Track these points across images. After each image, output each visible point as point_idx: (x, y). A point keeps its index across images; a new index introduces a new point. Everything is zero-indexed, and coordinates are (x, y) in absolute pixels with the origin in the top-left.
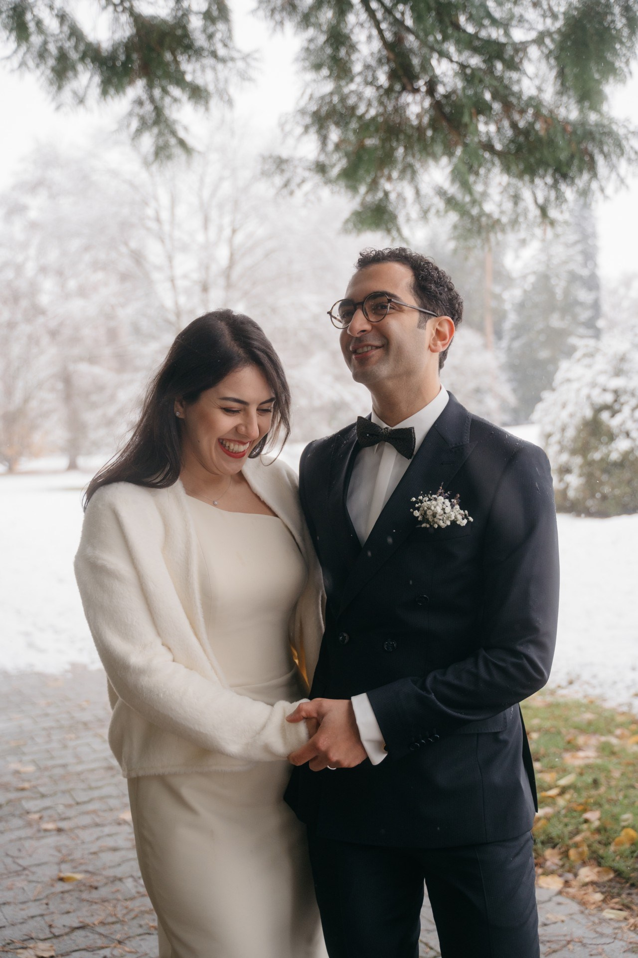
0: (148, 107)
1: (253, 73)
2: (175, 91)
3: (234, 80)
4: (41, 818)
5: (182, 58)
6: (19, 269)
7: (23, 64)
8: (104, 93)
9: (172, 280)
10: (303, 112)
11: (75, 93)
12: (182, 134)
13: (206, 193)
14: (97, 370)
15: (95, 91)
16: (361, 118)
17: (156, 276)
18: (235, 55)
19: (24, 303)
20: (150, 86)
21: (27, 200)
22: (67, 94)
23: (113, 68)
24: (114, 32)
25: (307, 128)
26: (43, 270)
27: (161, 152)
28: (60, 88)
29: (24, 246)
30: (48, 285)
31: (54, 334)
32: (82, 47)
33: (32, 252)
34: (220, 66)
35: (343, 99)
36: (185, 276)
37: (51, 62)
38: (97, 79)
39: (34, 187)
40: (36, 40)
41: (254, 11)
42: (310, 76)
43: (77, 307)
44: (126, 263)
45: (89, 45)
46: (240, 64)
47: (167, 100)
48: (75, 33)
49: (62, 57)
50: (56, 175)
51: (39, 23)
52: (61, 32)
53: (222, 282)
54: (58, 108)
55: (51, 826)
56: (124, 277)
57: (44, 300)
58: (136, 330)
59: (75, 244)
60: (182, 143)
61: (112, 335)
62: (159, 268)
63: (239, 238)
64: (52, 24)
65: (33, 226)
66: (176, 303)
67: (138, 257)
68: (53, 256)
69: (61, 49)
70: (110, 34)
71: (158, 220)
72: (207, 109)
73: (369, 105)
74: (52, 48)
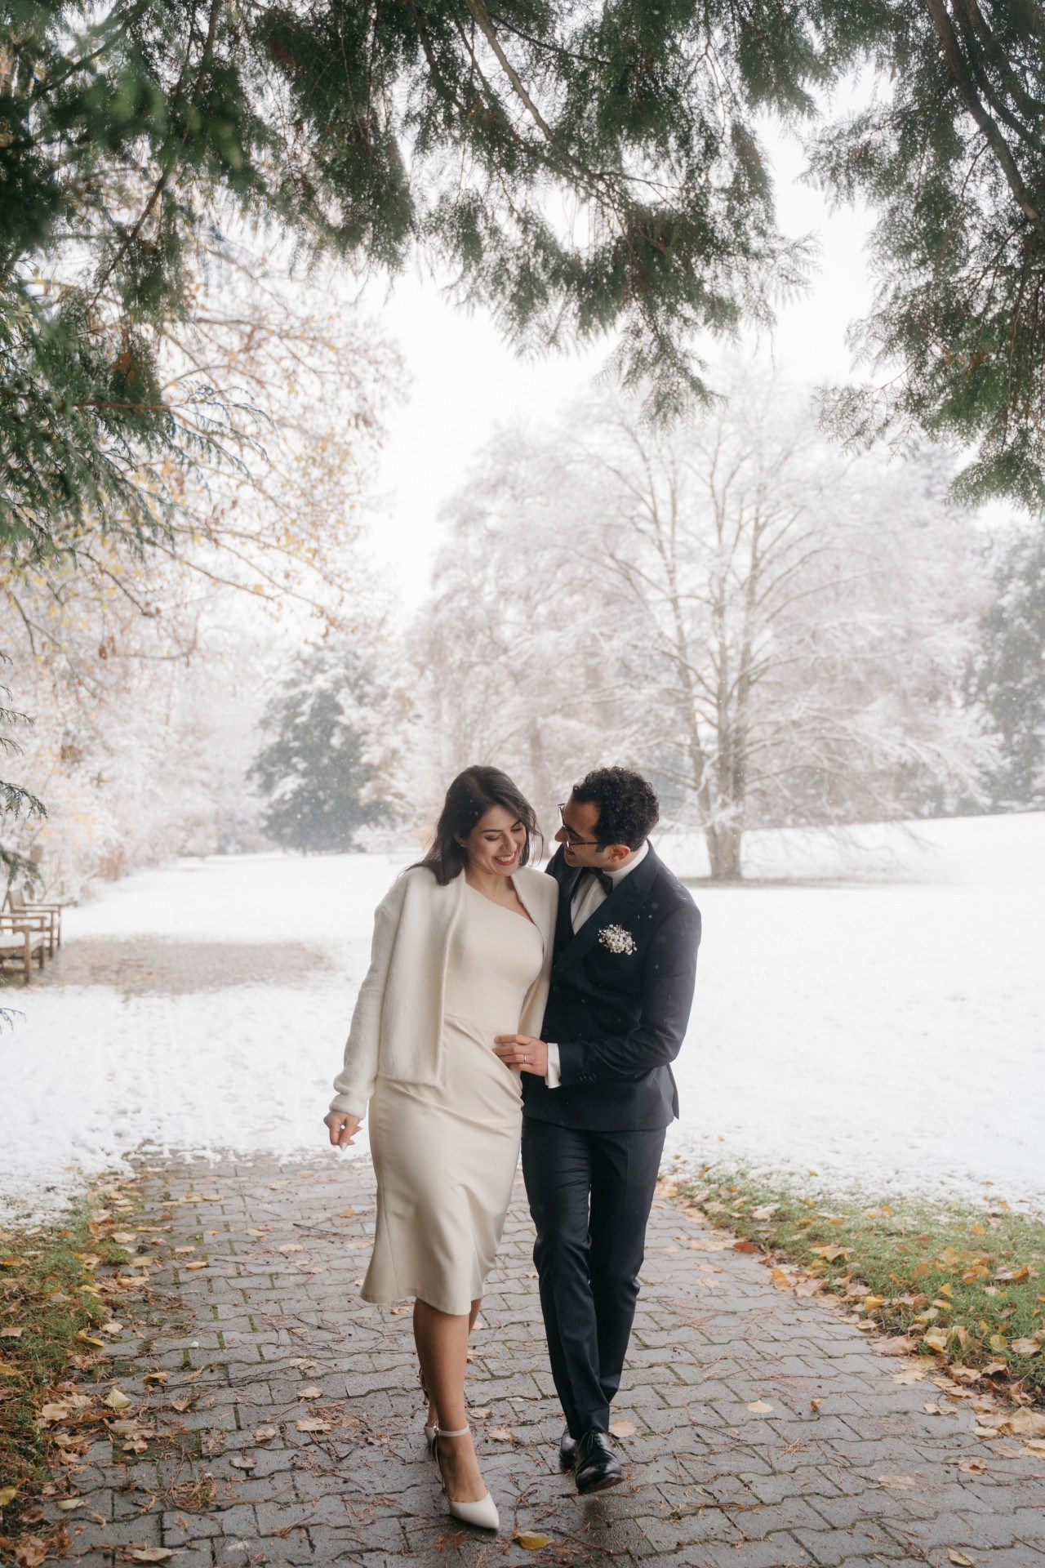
0: (648, 336)
1: (803, 272)
2: (686, 309)
3: (775, 284)
4: (489, 1416)
5: (697, 262)
6: (475, 593)
7: (473, 293)
8: (585, 324)
9: (674, 601)
10: (884, 317)
11: (543, 327)
12: (696, 371)
13: (720, 480)
14: (573, 724)
15: (571, 324)
16: (977, 320)
17: (652, 595)
18: (777, 245)
19: (481, 639)
20: (650, 308)
21: (486, 504)
22: (533, 331)
23: (597, 285)
24: (597, 236)
25: (891, 344)
26: (505, 594)
27: (664, 406)
28: (523, 322)
29: (482, 564)
30: (511, 613)
31: (517, 677)
32: (552, 262)
33: (491, 571)
34: (754, 266)
35: (950, 292)
36: (691, 595)
37: (511, 288)
38: (574, 306)
39: (493, 487)
40: (490, 258)
41: (804, 176)
42: (893, 266)
43: (546, 640)
44: (610, 580)
45: (563, 258)
46: (784, 260)
47: (676, 322)
48: (544, 243)
49: (527, 278)
50: (522, 469)
51: (494, 231)
52: (525, 242)
53: (742, 599)
54: (520, 352)
55: (502, 1434)
56: (609, 600)
57: (506, 633)
58: (626, 669)
59: (545, 559)
60: (697, 385)
61: (594, 676)
62: (655, 585)
63: (766, 538)
64: (511, 231)
65: (492, 535)
66: (680, 630)
67: (627, 571)
68: (517, 575)
69: (524, 268)
70: (592, 237)
71: (655, 520)
72: (734, 331)
73: (991, 299)
74: (513, 268)
